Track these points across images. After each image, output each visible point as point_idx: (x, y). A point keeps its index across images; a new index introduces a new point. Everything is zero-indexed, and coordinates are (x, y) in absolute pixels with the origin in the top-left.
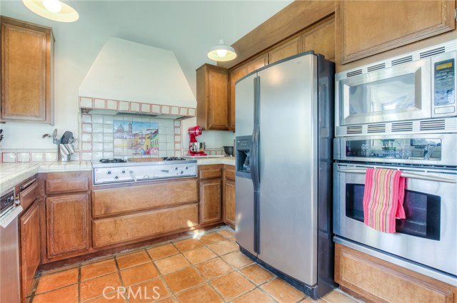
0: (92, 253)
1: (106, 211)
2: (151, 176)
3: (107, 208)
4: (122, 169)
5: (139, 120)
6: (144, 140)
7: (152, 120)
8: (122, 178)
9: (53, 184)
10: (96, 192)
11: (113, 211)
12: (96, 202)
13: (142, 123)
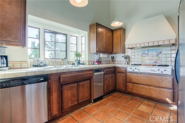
0: (126, 93)
1: (130, 81)
2: (146, 72)
3: (131, 80)
4: (135, 68)
5: (152, 48)
6: (154, 57)
7: (158, 48)
8: (135, 71)
9: (118, 70)
10: (128, 74)
11: (132, 81)
12: (128, 77)
13: (153, 50)
